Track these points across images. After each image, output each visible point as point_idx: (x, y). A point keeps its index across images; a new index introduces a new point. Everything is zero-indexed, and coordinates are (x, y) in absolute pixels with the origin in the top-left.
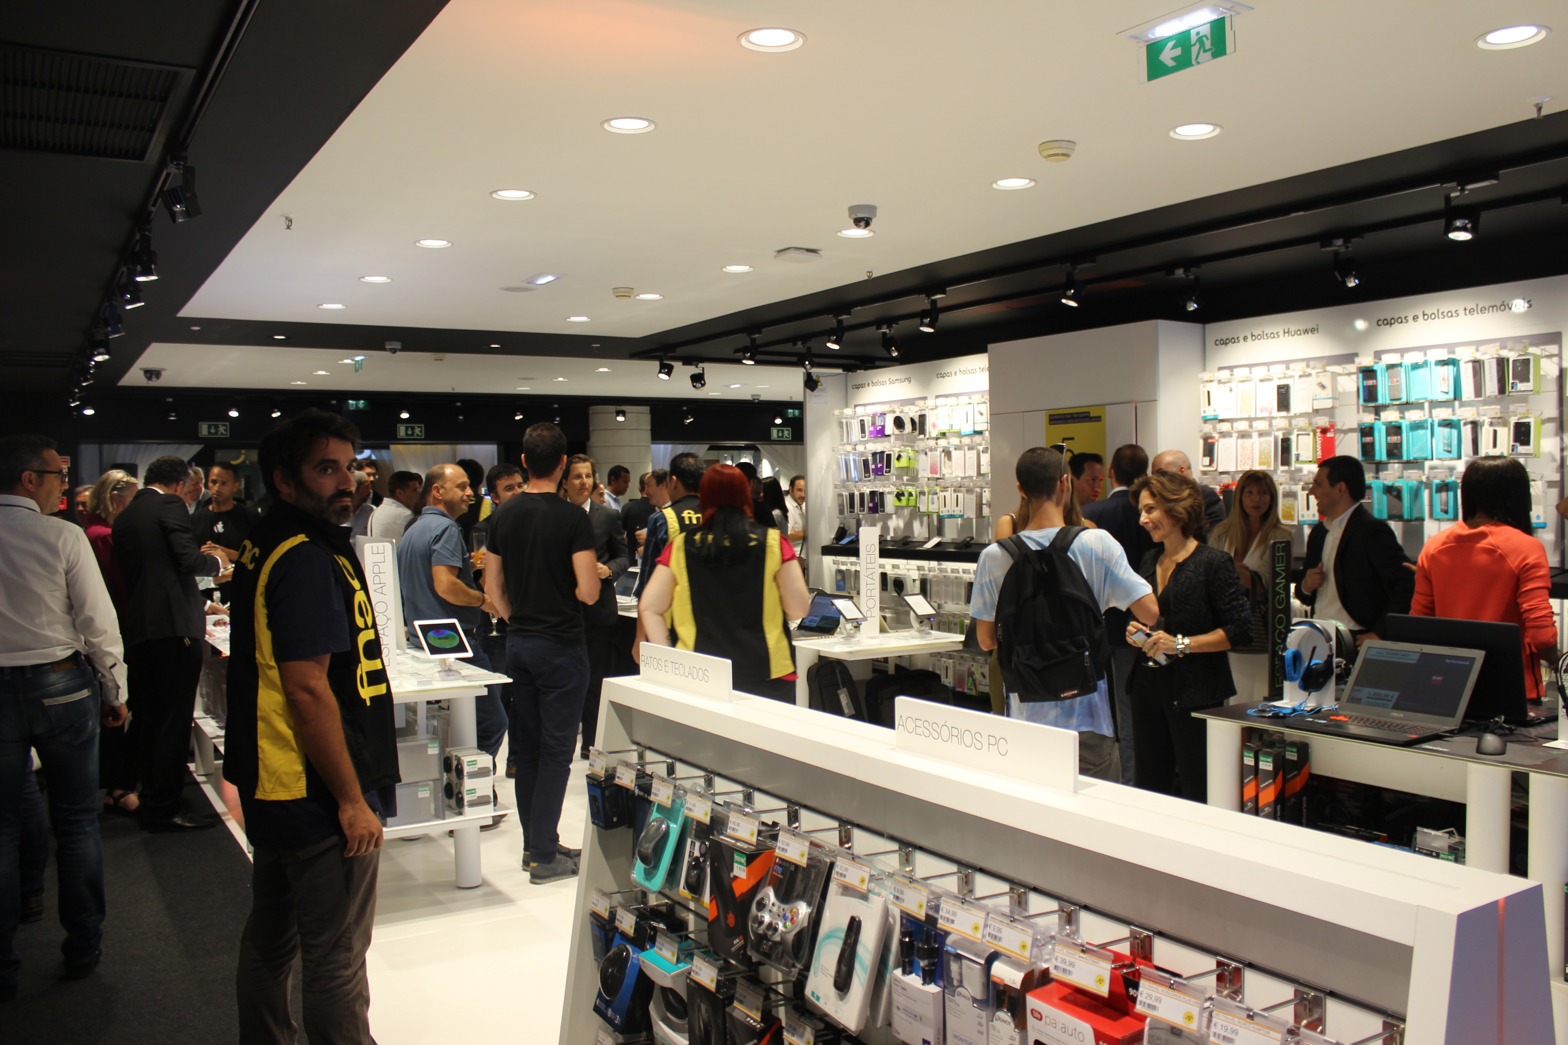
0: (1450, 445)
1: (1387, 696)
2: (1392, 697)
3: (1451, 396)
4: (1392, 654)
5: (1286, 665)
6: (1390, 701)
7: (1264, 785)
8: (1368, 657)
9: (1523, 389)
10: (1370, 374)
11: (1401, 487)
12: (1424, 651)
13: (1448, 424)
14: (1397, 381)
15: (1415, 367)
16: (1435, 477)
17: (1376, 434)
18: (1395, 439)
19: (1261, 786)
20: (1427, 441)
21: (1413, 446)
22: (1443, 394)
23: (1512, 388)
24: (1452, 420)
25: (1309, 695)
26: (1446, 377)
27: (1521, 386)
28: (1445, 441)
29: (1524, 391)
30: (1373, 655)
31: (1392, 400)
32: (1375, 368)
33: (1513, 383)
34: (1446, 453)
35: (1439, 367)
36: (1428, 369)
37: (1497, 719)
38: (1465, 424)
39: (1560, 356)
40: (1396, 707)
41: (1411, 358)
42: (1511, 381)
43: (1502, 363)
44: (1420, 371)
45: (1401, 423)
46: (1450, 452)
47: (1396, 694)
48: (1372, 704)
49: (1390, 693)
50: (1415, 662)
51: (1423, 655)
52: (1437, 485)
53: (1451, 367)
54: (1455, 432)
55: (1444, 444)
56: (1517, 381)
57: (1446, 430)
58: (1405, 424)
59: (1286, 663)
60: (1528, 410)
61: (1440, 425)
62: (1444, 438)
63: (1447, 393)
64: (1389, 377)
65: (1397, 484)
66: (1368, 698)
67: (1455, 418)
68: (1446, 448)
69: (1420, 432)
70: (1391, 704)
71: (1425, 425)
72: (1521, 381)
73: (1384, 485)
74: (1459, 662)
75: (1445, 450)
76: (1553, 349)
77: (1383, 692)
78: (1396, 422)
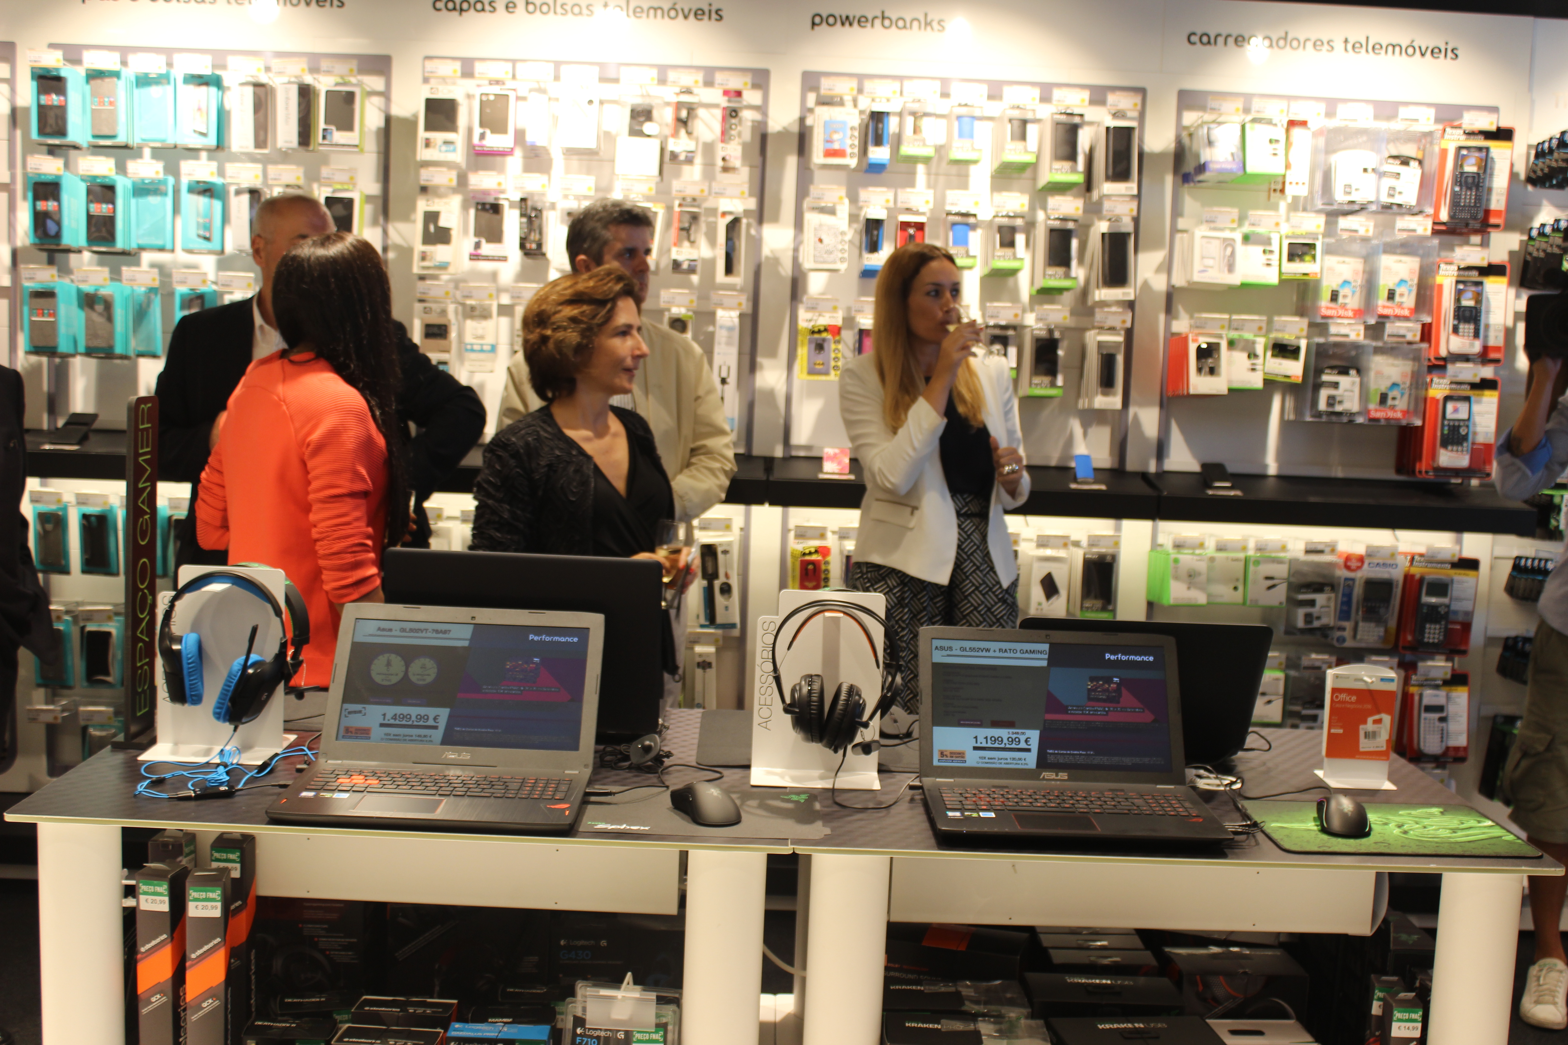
0: (208, 227)
1: (426, 718)
2: (435, 719)
3: (212, 141)
4: (411, 630)
5: (185, 672)
6: (436, 728)
7: (148, 946)
8: (360, 639)
9: (342, 142)
10: (54, 83)
11: (112, 296)
12: (478, 621)
13: (206, 190)
14: (111, 103)
15: (144, 81)
16: (183, 282)
17: (65, 196)
18: (104, 209)
19: (143, 950)
20: (164, 218)
21: (138, 225)
22: (197, 136)
23: (324, 137)
24: (213, 184)
25: (235, 730)
26: (204, 108)
27: (339, 136)
28: (201, 220)
29: (344, 145)
30: (368, 634)
31: (95, 136)
32: (63, 74)
33: (325, 130)
34: (201, 241)
35: (191, 88)
36: (169, 88)
37: (647, 743)
38: (238, 192)
39: (386, 95)
40: (449, 740)
41: (140, 64)
42: (322, 125)
43: (306, 93)
44: (154, 91)
45: (114, 181)
46: (208, 239)
47: (443, 714)
48: (396, 739)
49: (431, 712)
50: (466, 644)
51: (479, 628)
52: (182, 296)
53: (213, 90)
54: (217, 205)
55: (198, 223)
56: (333, 128)
57: (203, 201)
58: (123, 185)
59: (185, 666)
60: (352, 178)
61: (191, 190)
62: (198, 215)
63: (204, 135)
64: (94, 94)
65: (103, 292)
66: (382, 725)
67: (217, 180)
68: (201, 233)
69: (153, 200)
70: (438, 734)
71: (163, 188)
72: (339, 128)
73: (79, 291)
74: (556, 638)
75: (199, 236)
76: (376, 83)
77: (414, 711)
78: (105, 177)
